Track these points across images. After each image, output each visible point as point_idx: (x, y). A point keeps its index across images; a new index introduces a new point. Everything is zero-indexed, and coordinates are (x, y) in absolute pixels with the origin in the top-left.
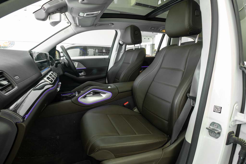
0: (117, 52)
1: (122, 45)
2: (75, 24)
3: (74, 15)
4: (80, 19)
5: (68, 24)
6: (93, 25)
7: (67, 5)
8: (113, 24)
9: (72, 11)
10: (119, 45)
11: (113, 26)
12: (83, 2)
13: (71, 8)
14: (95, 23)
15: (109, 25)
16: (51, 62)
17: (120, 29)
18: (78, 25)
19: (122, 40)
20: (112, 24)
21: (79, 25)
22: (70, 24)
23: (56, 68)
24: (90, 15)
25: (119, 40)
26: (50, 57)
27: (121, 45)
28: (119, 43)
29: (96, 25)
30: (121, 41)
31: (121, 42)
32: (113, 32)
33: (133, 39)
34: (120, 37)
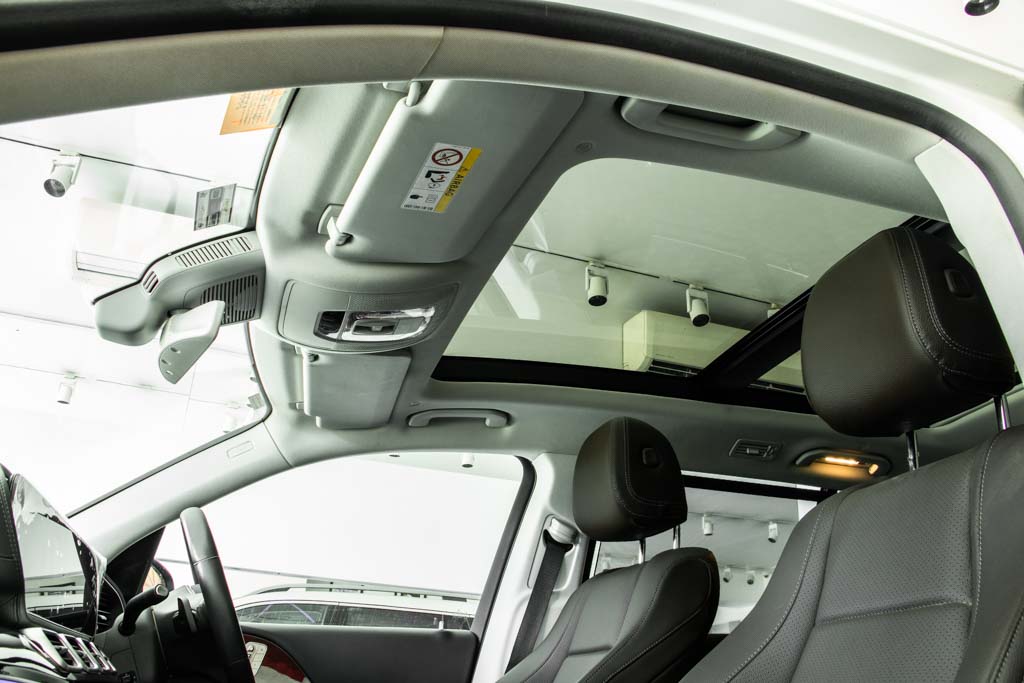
0: (529, 592)
1: (567, 547)
2: (292, 406)
3: (292, 335)
4: (320, 366)
5: (256, 408)
6: (391, 421)
7: (263, 269)
8: (509, 419)
9: (284, 303)
10: (542, 549)
11: (508, 430)
12: (349, 248)
13: (281, 285)
14: (403, 409)
15: (488, 422)
16: (103, 617)
17: (553, 452)
18: (307, 411)
19: (564, 518)
20: (503, 420)
21: (314, 412)
22: (263, 411)
23: (124, 641)
24: (377, 333)
25: (546, 517)
26: (105, 587)
27: (555, 550)
28: (546, 535)
29: (409, 417)
30: (559, 521)
31: (557, 531)
32: (508, 466)
33: (630, 490)
34: (555, 498)
